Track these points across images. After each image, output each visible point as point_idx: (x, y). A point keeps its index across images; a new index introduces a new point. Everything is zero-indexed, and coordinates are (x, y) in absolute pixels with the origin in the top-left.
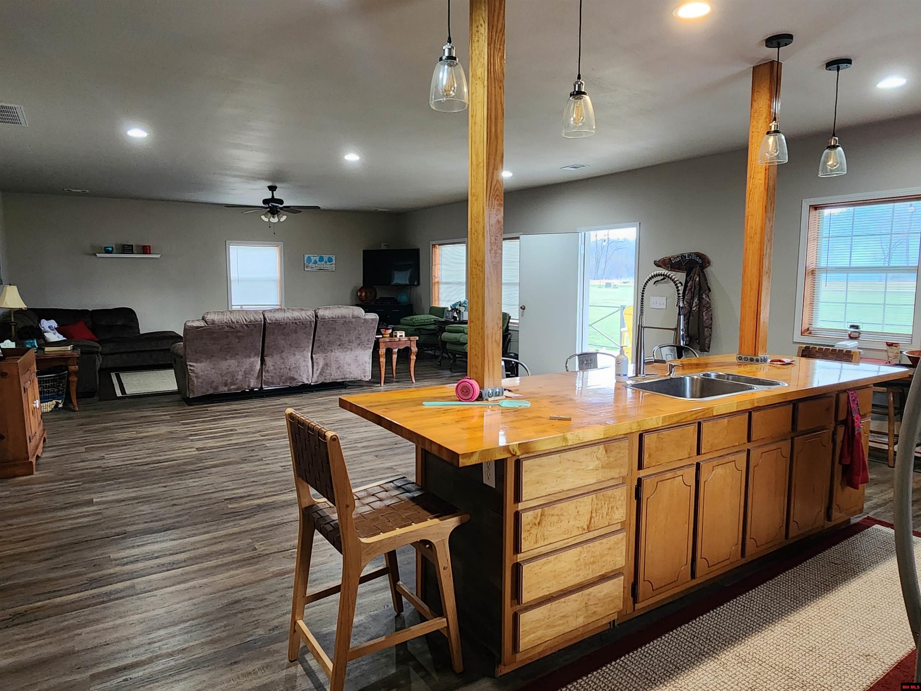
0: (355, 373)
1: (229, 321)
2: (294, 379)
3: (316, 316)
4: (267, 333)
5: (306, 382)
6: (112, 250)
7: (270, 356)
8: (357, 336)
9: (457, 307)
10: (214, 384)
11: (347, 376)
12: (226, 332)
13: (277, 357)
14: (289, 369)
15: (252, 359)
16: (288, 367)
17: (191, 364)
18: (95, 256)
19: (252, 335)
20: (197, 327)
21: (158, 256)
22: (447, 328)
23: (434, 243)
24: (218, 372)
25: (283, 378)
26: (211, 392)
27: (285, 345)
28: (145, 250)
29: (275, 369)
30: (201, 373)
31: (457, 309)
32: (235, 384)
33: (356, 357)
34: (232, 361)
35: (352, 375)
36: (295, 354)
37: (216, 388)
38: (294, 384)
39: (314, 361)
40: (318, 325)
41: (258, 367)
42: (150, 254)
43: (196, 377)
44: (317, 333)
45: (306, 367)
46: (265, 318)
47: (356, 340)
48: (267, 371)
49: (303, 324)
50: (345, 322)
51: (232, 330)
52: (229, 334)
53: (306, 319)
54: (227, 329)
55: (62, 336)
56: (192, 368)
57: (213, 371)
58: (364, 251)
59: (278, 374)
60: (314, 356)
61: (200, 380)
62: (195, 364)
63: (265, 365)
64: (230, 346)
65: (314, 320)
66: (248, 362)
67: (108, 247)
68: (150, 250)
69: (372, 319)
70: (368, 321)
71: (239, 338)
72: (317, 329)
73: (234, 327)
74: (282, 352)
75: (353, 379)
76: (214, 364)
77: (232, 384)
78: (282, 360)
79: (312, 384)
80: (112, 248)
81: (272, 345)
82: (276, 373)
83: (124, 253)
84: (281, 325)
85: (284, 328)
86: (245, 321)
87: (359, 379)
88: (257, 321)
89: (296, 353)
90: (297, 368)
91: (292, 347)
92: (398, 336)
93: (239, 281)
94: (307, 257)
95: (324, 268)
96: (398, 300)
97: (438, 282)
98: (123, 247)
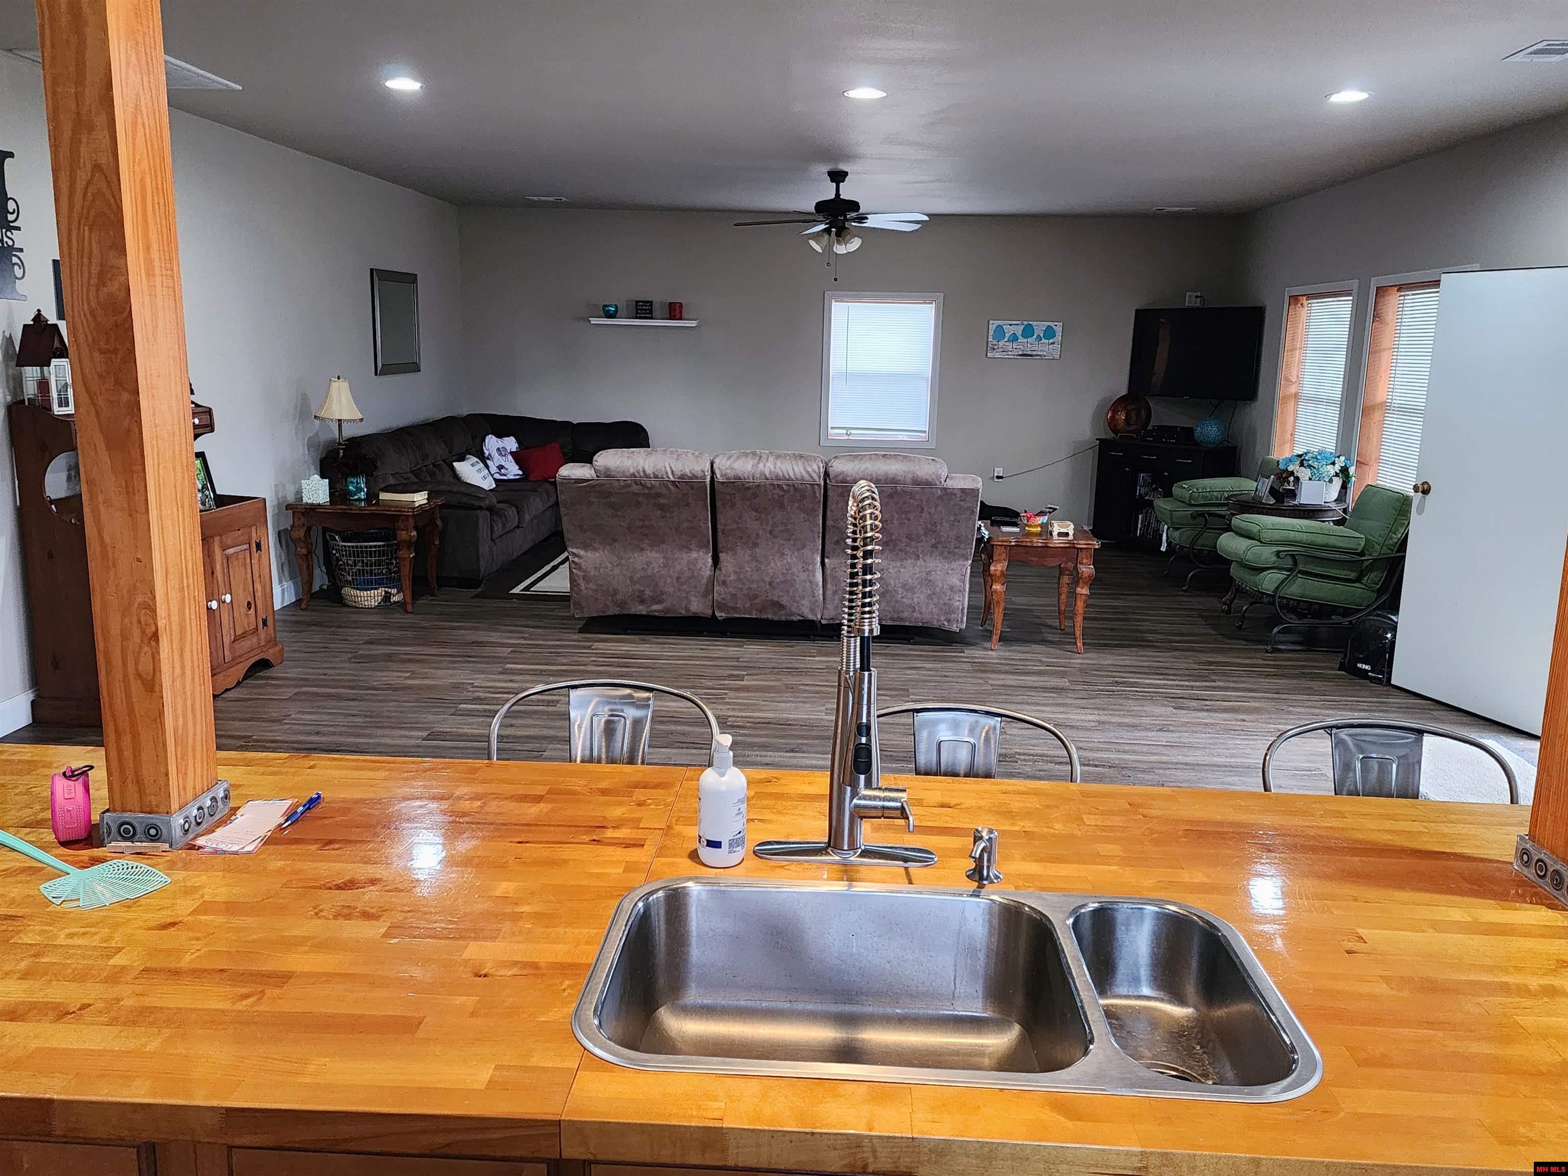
0: (924, 610)
1: (639, 473)
2: (781, 607)
3: (826, 474)
4: (719, 504)
5: (811, 617)
6: (616, 311)
7: (731, 553)
8: (929, 526)
9: (1290, 468)
10: (618, 597)
11: (905, 615)
12: (635, 494)
13: (743, 554)
14: (770, 584)
15: (694, 555)
16: (767, 579)
17: (574, 551)
18: (588, 324)
19: (688, 505)
20: (579, 481)
21: (693, 324)
22: (1239, 521)
23: (1295, 291)
24: (625, 572)
25: (757, 601)
26: (613, 611)
27: (761, 532)
28: (674, 311)
29: (739, 579)
30: (593, 573)
31: (1292, 473)
32: (660, 602)
33: (929, 573)
34: (654, 555)
35: (916, 615)
36: (783, 554)
37: (622, 604)
38: (782, 616)
39: (828, 572)
40: (830, 493)
41: (707, 572)
42: (681, 319)
43: (584, 578)
44: (829, 513)
45: (808, 584)
46: (713, 472)
47: (926, 534)
48: (724, 583)
49: (796, 489)
50: (896, 492)
51: (647, 491)
52: (640, 499)
53: (803, 477)
54: (635, 488)
55: (517, 467)
56: (576, 560)
57: (617, 571)
58: (1137, 311)
59: (745, 592)
60: (826, 560)
61: (591, 585)
62: (582, 553)
63: (720, 570)
64: (646, 523)
65: (822, 483)
66: (684, 558)
67: (608, 306)
68: (681, 312)
69: (963, 490)
70: (955, 495)
71: (661, 507)
72: (829, 503)
73: (649, 485)
74: (756, 545)
75: (920, 624)
76: (620, 558)
77: (657, 600)
78: (754, 564)
79: (823, 622)
80: (616, 307)
81: (732, 530)
82: (741, 589)
83: (637, 318)
84: (749, 488)
85: (755, 496)
86: (671, 476)
87: (935, 624)
88: (696, 477)
89: (787, 551)
90: (788, 583)
91: (776, 537)
92: (1055, 534)
93: (847, 376)
94: (995, 326)
95: (1035, 353)
96: (1196, 436)
97: (1296, 396)
98: (637, 305)
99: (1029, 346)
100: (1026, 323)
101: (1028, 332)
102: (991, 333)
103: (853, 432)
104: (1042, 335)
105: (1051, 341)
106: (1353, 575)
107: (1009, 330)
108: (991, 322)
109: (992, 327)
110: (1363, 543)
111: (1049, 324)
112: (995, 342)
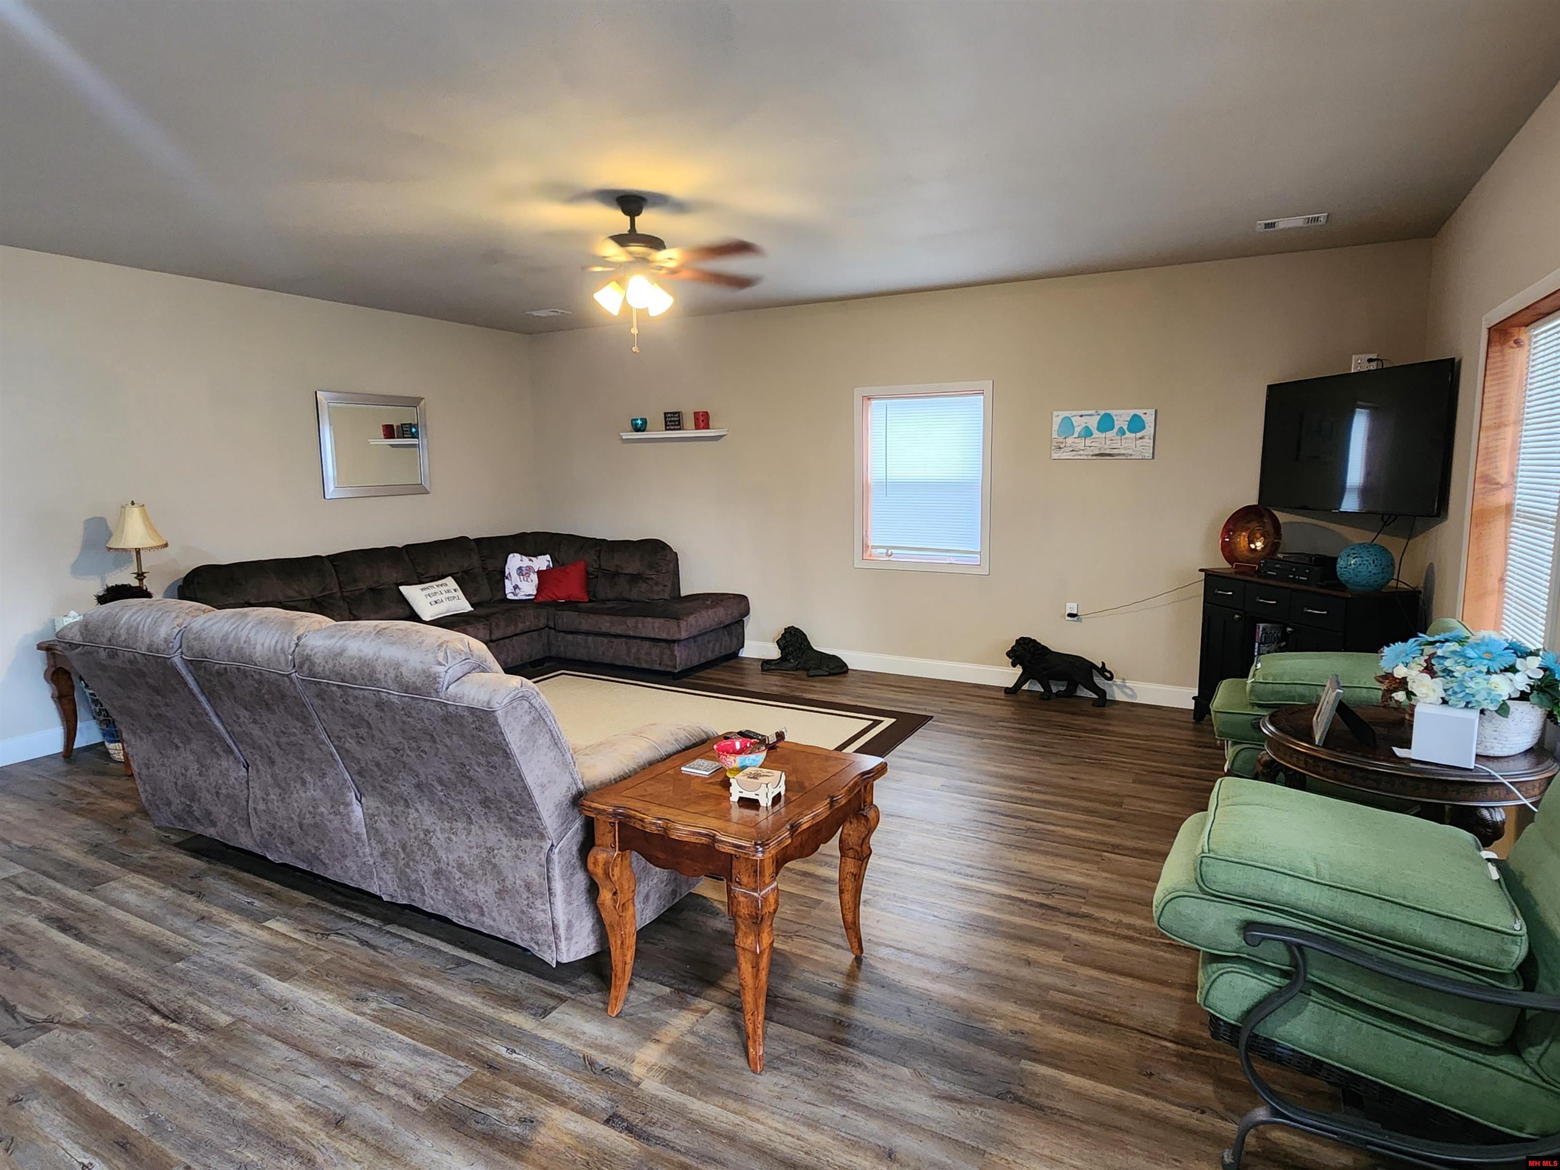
6: (645, 425)
8: (457, 769)
10: (173, 808)
11: (473, 917)
12: (122, 668)
19: (177, 691)
21: (722, 433)
24: (169, 776)
27: (269, 744)
28: (699, 421)
32: (212, 825)
33: (490, 851)
34: (189, 755)
37: (182, 819)
39: (368, 821)
40: (307, 692)
41: (243, 791)
42: (708, 428)
45: (344, 835)
47: (461, 783)
48: (256, 812)
50: (381, 699)
57: (163, 773)
58: (1270, 386)
60: (363, 801)
67: (636, 419)
68: (708, 422)
76: (163, 755)
80: (644, 420)
81: (240, 734)
83: (666, 430)
84: (218, 673)
87: (521, 943)
88: (162, 650)
91: (286, 753)
92: (734, 798)
93: (887, 485)
94: (1060, 418)
95: (1115, 451)
96: (1339, 571)
97: (1508, 509)
98: (665, 418)
99: (1108, 442)
100: (1102, 412)
101: (1106, 423)
102: (1055, 427)
103: (894, 551)
104: (1125, 428)
105: (1139, 435)
106: (1485, 1034)
107: (1079, 423)
108: (1055, 413)
109: (1057, 421)
110: (1519, 952)
111: (1133, 412)
112: (1061, 440)
